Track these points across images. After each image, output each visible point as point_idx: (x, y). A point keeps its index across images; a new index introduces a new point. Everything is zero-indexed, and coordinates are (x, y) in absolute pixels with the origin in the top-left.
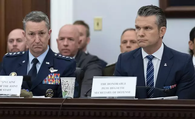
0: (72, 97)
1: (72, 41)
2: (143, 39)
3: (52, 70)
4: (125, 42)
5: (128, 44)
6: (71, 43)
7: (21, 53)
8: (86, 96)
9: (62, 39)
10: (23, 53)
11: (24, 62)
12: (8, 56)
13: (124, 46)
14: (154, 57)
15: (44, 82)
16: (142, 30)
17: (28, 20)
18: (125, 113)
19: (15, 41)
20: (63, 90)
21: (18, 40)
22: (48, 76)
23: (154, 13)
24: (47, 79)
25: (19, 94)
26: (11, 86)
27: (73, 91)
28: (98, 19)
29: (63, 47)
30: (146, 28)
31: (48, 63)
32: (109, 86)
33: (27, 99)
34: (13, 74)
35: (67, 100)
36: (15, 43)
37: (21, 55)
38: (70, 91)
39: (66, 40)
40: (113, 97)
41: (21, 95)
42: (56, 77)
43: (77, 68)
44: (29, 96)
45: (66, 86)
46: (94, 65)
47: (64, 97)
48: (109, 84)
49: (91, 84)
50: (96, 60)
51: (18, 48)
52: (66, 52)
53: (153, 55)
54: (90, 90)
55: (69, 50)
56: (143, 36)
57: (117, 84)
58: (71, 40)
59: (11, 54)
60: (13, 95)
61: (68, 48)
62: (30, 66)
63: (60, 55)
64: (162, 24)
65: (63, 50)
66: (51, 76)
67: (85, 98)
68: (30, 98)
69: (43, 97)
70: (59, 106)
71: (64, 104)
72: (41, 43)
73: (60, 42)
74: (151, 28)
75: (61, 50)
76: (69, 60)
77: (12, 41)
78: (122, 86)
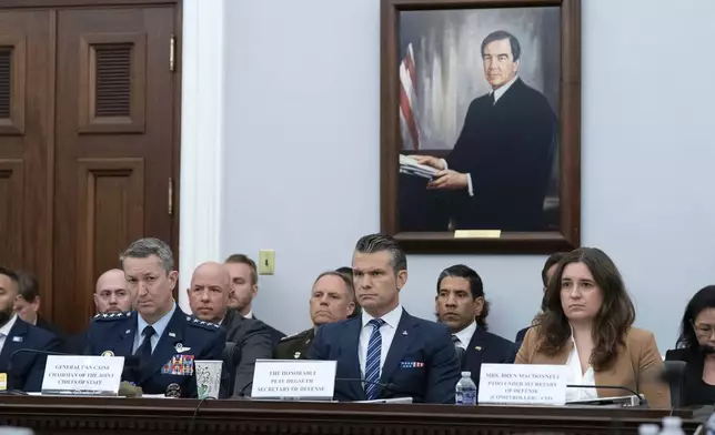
0: (216, 397)
1: (216, 293)
2: (369, 292)
3: (180, 349)
4: (319, 295)
5: (324, 299)
6: (215, 297)
7: (125, 314)
8: (242, 395)
9: (199, 288)
10: (129, 314)
11: (128, 332)
12: (101, 320)
13: (317, 302)
14: (384, 322)
15: (164, 371)
16: (367, 276)
17: (127, 255)
18: (315, 427)
19: (113, 295)
20: (199, 384)
21: (120, 292)
22: (171, 359)
23: (387, 246)
24: (169, 364)
25: (116, 391)
26: (101, 375)
27: (218, 385)
28: (267, 254)
29: (201, 304)
30: (375, 273)
31: (174, 335)
32: (286, 378)
33: (131, 400)
34: (108, 354)
35: (206, 402)
36: (113, 298)
37: (124, 319)
38: (213, 386)
39: (206, 290)
40: (292, 398)
41: (120, 392)
42: (185, 362)
43: (227, 343)
44: (134, 394)
45: (205, 375)
46: (257, 338)
47: (202, 395)
48: (284, 373)
49: (252, 374)
50: (261, 329)
51: (119, 306)
52: (205, 314)
53: (384, 318)
54: (250, 385)
55: (211, 309)
56: (369, 287)
57: (300, 373)
58: (214, 290)
59: (105, 316)
60: (105, 393)
61: (209, 305)
62: (140, 341)
63: (196, 320)
64: (400, 265)
65: (200, 309)
66: (178, 359)
67: (240, 399)
68: (137, 397)
69: (162, 396)
70: (191, 413)
71: (201, 409)
72: (149, 296)
73: (194, 294)
74: (382, 273)
75: (197, 310)
76: (212, 330)
77: (108, 293)
78: (309, 377)
